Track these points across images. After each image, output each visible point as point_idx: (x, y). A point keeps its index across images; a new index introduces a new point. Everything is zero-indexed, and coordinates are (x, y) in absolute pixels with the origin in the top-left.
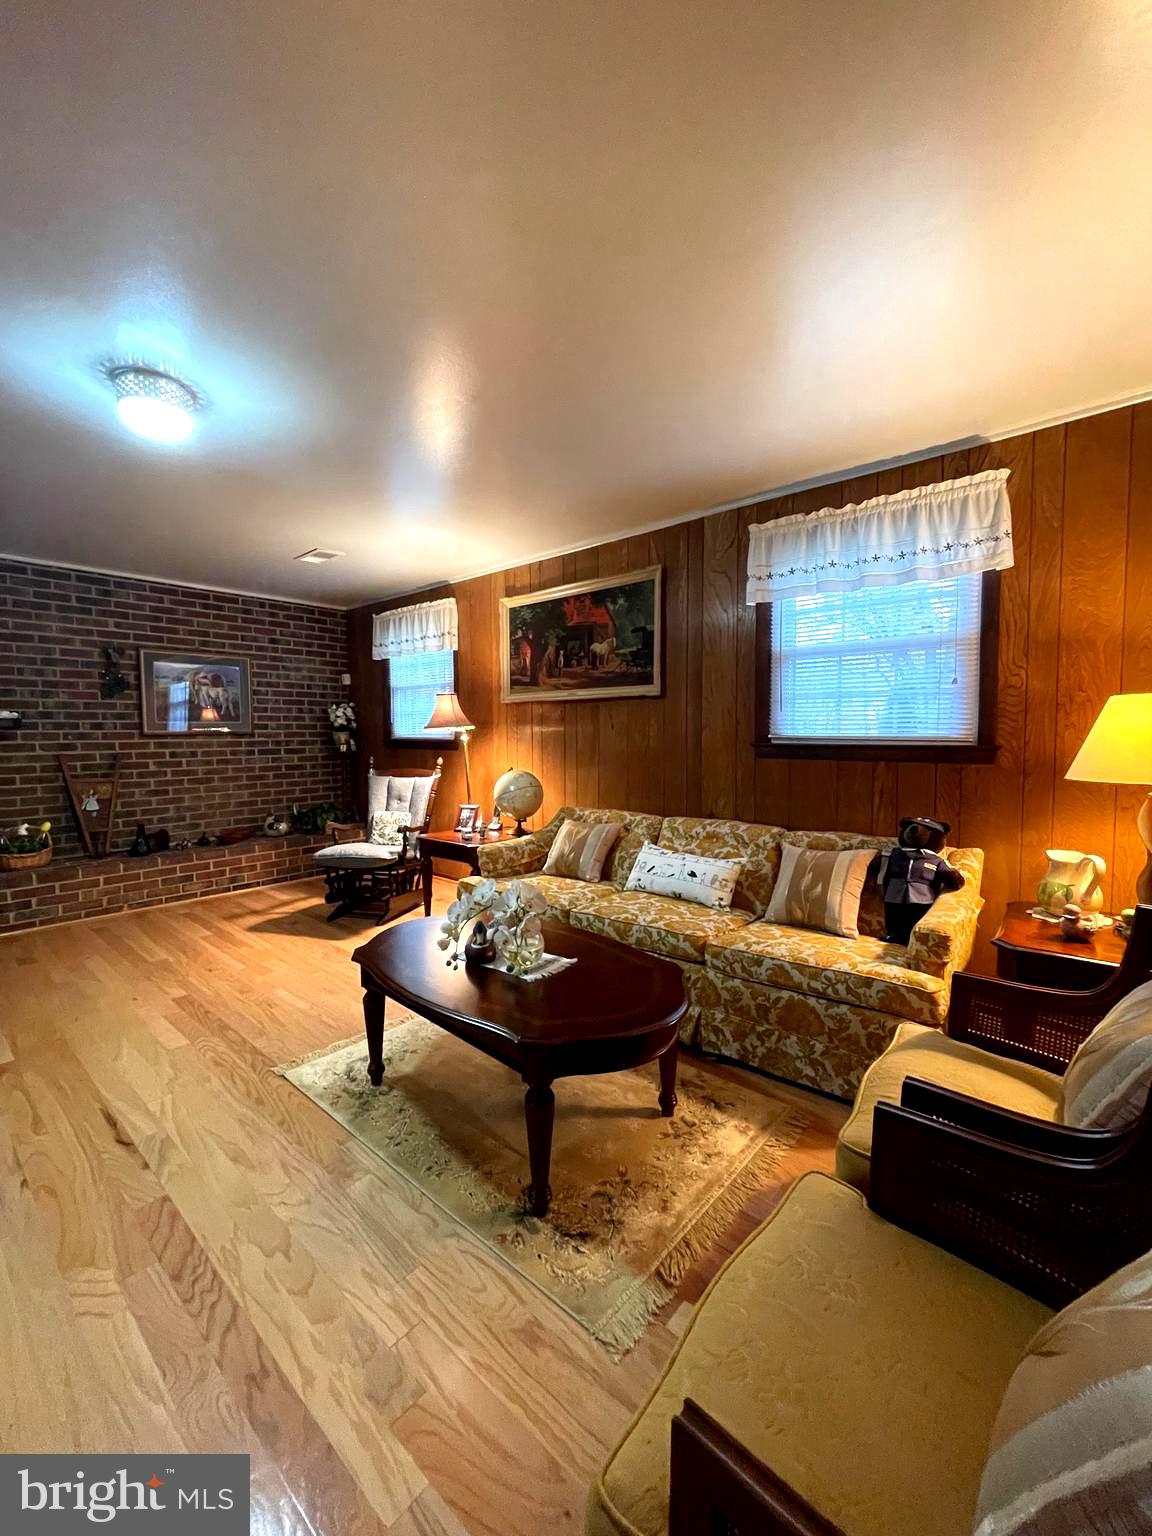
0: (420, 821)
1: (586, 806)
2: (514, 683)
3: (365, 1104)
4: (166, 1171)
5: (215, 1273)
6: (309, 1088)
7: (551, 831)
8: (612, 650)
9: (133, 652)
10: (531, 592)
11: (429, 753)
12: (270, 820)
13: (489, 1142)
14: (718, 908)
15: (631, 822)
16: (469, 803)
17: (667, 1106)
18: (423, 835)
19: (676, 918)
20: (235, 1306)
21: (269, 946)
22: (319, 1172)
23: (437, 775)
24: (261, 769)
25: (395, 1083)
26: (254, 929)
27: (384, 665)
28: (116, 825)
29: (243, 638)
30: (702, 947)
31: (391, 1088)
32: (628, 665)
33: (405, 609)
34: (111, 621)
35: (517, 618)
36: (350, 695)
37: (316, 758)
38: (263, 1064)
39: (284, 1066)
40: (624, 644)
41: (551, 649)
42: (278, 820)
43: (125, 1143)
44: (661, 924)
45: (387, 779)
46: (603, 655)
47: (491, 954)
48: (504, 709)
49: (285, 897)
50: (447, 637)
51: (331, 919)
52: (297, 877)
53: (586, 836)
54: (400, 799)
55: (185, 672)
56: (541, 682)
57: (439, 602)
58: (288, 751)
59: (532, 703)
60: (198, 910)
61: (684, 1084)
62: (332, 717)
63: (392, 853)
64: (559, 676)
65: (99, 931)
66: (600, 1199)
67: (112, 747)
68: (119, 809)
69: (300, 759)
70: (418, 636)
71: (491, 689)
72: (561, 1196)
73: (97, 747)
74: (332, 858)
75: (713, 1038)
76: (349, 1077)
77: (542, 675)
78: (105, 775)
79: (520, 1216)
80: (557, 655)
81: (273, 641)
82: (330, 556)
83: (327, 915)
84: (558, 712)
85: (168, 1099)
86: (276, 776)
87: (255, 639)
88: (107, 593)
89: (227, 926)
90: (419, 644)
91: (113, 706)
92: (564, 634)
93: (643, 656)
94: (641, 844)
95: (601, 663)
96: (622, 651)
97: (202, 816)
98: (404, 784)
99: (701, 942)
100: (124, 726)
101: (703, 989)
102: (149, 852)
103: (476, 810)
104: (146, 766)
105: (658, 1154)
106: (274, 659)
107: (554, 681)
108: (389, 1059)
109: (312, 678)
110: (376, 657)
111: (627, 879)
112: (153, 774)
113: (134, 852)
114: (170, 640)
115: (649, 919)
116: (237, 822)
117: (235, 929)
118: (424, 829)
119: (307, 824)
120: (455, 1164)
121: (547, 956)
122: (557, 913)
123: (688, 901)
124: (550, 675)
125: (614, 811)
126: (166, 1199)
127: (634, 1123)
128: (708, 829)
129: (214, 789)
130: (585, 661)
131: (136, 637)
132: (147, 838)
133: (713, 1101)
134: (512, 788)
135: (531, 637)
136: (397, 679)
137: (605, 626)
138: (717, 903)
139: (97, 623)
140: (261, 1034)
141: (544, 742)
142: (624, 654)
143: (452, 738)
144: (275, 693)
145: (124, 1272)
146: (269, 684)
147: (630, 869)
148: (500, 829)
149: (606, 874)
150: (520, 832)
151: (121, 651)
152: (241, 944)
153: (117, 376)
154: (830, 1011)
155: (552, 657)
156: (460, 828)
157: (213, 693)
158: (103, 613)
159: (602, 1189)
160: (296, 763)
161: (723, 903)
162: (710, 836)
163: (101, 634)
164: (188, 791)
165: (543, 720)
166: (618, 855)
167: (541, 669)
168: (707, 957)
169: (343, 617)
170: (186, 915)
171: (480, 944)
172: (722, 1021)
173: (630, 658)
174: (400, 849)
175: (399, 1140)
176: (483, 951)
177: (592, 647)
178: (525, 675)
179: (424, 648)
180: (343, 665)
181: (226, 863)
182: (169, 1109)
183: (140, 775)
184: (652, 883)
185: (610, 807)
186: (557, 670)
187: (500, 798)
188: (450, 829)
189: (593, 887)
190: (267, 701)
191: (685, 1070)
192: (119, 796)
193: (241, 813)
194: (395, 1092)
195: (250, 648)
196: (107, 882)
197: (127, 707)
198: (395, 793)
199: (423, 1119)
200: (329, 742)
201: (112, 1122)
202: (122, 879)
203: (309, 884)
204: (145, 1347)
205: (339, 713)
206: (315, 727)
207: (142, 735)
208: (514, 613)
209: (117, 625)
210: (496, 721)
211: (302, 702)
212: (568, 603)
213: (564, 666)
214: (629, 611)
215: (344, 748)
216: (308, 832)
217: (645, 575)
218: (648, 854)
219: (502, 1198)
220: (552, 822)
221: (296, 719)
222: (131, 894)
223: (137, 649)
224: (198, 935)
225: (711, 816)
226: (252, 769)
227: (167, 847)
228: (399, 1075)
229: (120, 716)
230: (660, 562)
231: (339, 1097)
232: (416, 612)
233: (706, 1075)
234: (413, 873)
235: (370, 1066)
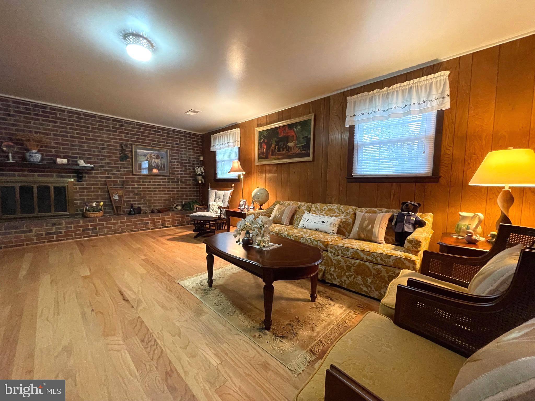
0: (226, 205)
1: (284, 200)
2: (260, 158)
3: (206, 292)
4: (140, 308)
5: (155, 340)
6: (187, 287)
7: (272, 208)
8: (295, 145)
9: (130, 146)
10: (266, 125)
11: (229, 183)
12: (175, 205)
13: (249, 306)
14: (332, 234)
15: (301, 205)
16: (243, 199)
17: (313, 298)
18: (227, 209)
19: (317, 236)
20: (162, 351)
21: (174, 245)
22: (190, 312)
23: (232, 190)
24: (173, 188)
25: (216, 287)
26: (169, 240)
27: (215, 152)
28: (124, 205)
29: (167, 143)
30: (327, 245)
31: (216, 288)
32: (301, 150)
33: (222, 133)
34: (123, 135)
35: (261, 135)
36: (203, 164)
37: (190, 185)
38: (171, 279)
39: (179, 280)
40: (300, 143)
41: (273, 146)
42: (178, 206)
43: (126, 300)
44: (311, 237)
45: (215, 191)
46: (292, 147)
47: (251, 241)
48: (256, 167)
49: (179, 231)
50: (236, 142)
51: (195, 237)
52: (184, 225)
53: (284, 210)
54: (219, 198)
55: (147, 153)
56: (269, 157)
57: (234, 130)
58: (181, 182)
59: (266, 165)
60: (150, 234)
61: (319, 292)
62: (196, 171)
63: (216, 215)
64: (276, 155)
65: (118, 239)
66: (289, 326)
67: (123, 178)
68: (125, 199)
69: (185, 185)
70: (226, 142)
71: (251, 160)
72: (275, 324)
73: (118, 178)
74: (196, 216)
75: (330, 278)
76: (201, 284)
77: (270, 156)
78: (121, 188)
79: (260, 330)
80: (275, 147)
81: (177, 144)
82: (197, 112)
83: (194, 236)
84: (275, 168)
85: (140, 288)
86: (177, 191)
87: (171, 143)
88: (122, 126)
89: (160, 239)
90: (227, 145)
91: (124, 164)
92: (278, 140)
93: (307, 147)
94: (304, 213)
95: (291, 150)
96: (298, 145)
97: (152, 203)
98: (221, 193)
99: (326, 244)
100: (127, 171)
101: (327, 260)
102: (134, 214)
103: (246, 202)
104: (134, 185)
105: (310, 313)
106: (177, 150)
107: (274, 157)
108: (215, 280)
109: (190, 158)
110: (212, 150)
111: (299, 225)
112: (137, 188)
113: (130, 214)
114: (143, 143)
115: (307, 236)
116: (164, 206)
117: (162, 239)
118: (228, 207)
119: (188, 207)
120: (238, 312)
121: (270, 244)
122: (274, 234)
123: (321, 231)
124: (272, 155)
125: (294, 202)
126: (139, 317)
127: (301, 303)
128: (329, 207)
129: (156, 194)
130: (285, 150)
131: (132, 141)
132: (134, 209)
133: (330, 298)
134: (258, 194)
135: (266, 141)
136: (219, 157)
137: (294, 136)
138: (332, 232)
139: (119, 136)
140: (171, 271)
141: (270, 179)
142: (299, 147)
143: (237, 178)
144: (177, 162)
145: (126, 338)
146: (175, 159)
147: (300, 221)
148: (254, 208)
149: (291, 223)
150: (261, 209)
151: (126, 146)
152: (164, 244)
153: (126, 37)
154: (374, 267)
155: (273, 148)
156: (240, 207)
157: (157, 161)
158: (121, 132)
159: (290, 323)
160: (184, 186)
161: (334, 232)
162: (330, 210)
163: (120, 139)
164: (148, 194)
165: (270, 172)
166: (295, 217)
167: (269, 152)
168: (328, 248)
169: (201, 137)
170: (147, 235)
171: (248, 238)
172: (333, 271)
173: (301, 148)
174: (219, 214)
175: (218, 304)
176: (249, 240)
177: (288, 144)
178: (264, 155)
179: (229, 146)
180: (200, 153)
181: (160, 219)
182: (140, 291)
183: (132, 188)
184: (308, 225)
185: (293, 200)
186: (275, 153)
187: (254, 197)
188: (236, 208)
189: (286, 227)
190: (174, 165)
191: (319, 288)
192: (125, 195)
193: (165, 203)
194: (217, 290)
195: (169, 146)
196: (121, 223)
197: (128, 164)
198: (217, 196)
199: (226, 298)
200: (196, 180)
201: (122, 294)
202: (126, 222)
203: (188, 227)
204: (131, 361)
205: (199, 170)
206: (190, 174)
207: (133, 175)
208: (260, 132)
209: (125, 137)
210: (253, 172)
211: (186, 166)
212: (280, 129)
213: (278, 151)
214: (302, 131)
215: (200, 182)
216: (188, 210)
217: (307, 118)
218: (307, 216)
219: (254, 324)
220: (272, 206)
221: (184, 171)
222: (128, 227)
223: (132, 145)
224: (150, 241)
225: (330, 203)
226: (169, 188)
227: (140, 213)
228: (218, 284)
229: (126, 168)
230: (313, 112)
231: (197, 290)
232: (226, 134)
233: (327, 290)
234: (223, 223)
235: (208, 281)
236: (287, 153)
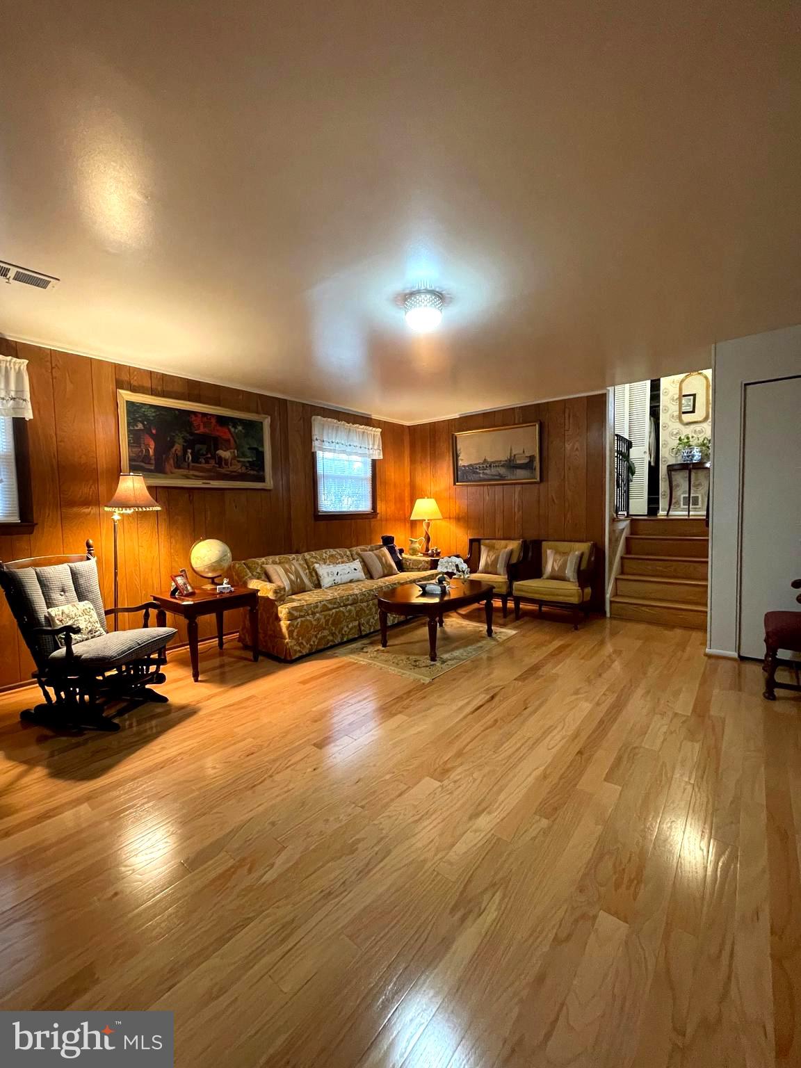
8: (234, 458)
10: (154, 395)
32: (247, 469)
35: (136, 412)
40: (244, 455)
45: (31, 570)
46: (227, 460)
92: (191, 438)
93: (257, 465)
95: (226, 464)
96: (241, 459)
130: (212, 461)
135: (154, 431)
137: (228, 441)
142: (244, 462)
173: (248, 465)
177: (217, 452)
178: (148, 464)
214: (246, 436)
230: (264, 412)
236: (218, 469)
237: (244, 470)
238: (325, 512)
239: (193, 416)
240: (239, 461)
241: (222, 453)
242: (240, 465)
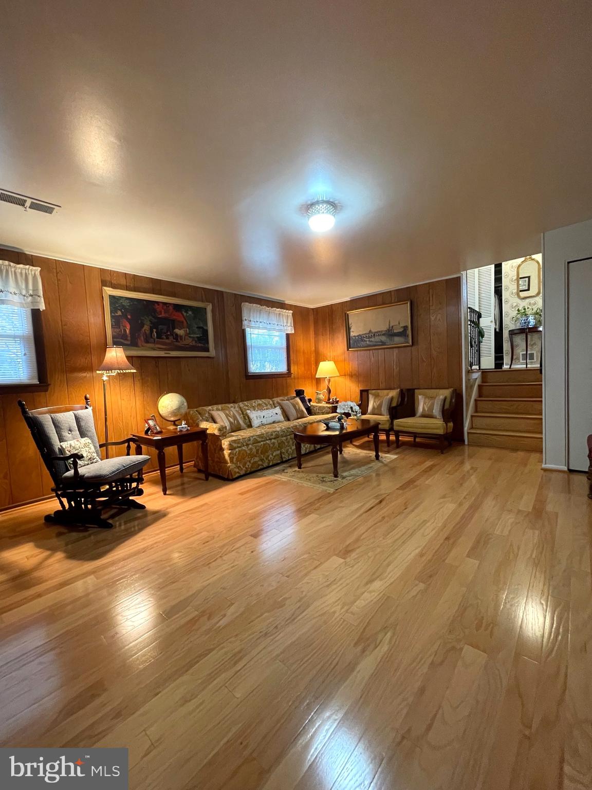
8: (187, 334)
10: (128, 290)
23: (91, 407)
32: (196, 342)
35: (116, 302)
40: (194, 333)
41: (146, 327)
46: (182, 336)
50: (33, 297)
54: (70, 430)
77: (141, 342)
92: (155, 321)
93: (202, 339)
95: (181, 339)
96: (192, 336)
124: (147, 342)
130: (171, 337)
135: (129, 317)
137: (183, 322)
173: (196, 339)
177: (175, 331)
178: (126, 340)
208: (113, 299)
212: (158, 305)
214: (194, 319)
217: (203, 305)
230: (208, 301)
236: (175, 343)
237: (194, 343)
238: (254, 373)
239: (156, 305)
240: (190, 337)
241: (177, 331)
242: (191, 339)
